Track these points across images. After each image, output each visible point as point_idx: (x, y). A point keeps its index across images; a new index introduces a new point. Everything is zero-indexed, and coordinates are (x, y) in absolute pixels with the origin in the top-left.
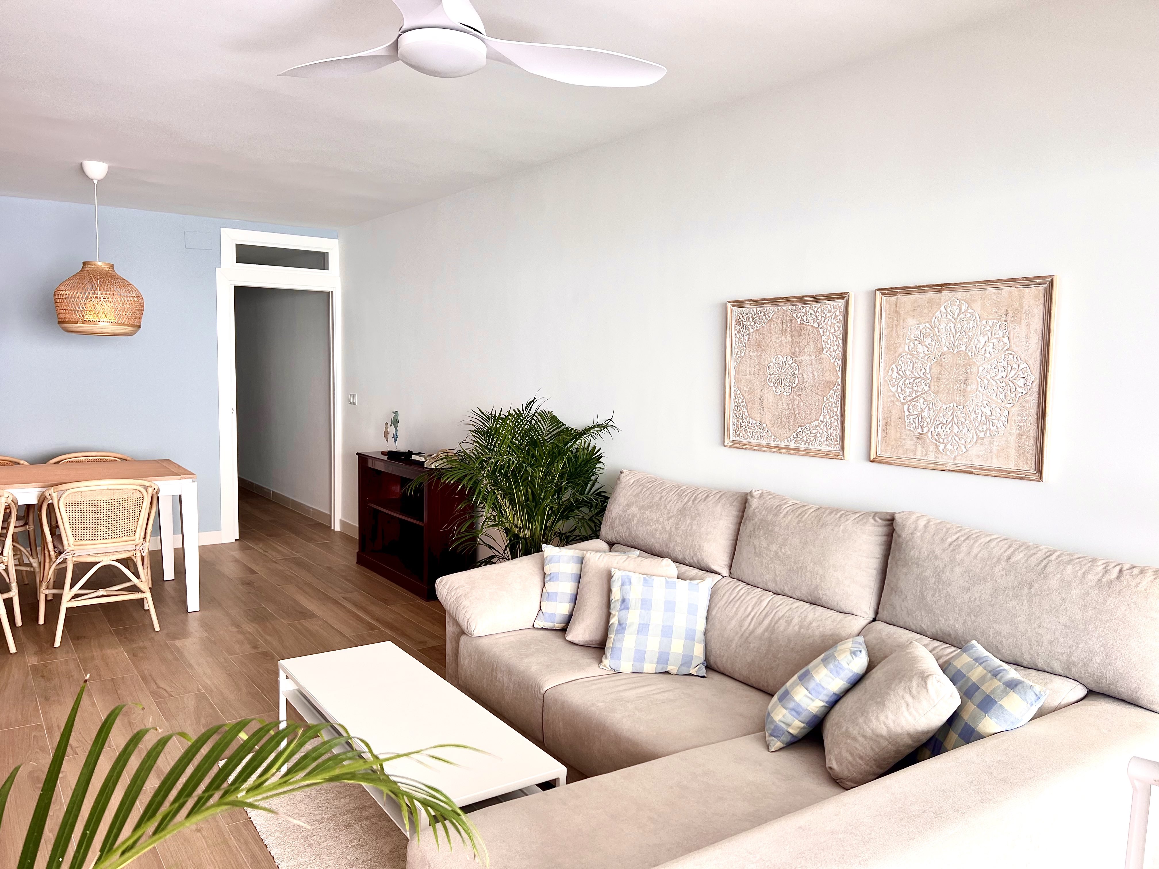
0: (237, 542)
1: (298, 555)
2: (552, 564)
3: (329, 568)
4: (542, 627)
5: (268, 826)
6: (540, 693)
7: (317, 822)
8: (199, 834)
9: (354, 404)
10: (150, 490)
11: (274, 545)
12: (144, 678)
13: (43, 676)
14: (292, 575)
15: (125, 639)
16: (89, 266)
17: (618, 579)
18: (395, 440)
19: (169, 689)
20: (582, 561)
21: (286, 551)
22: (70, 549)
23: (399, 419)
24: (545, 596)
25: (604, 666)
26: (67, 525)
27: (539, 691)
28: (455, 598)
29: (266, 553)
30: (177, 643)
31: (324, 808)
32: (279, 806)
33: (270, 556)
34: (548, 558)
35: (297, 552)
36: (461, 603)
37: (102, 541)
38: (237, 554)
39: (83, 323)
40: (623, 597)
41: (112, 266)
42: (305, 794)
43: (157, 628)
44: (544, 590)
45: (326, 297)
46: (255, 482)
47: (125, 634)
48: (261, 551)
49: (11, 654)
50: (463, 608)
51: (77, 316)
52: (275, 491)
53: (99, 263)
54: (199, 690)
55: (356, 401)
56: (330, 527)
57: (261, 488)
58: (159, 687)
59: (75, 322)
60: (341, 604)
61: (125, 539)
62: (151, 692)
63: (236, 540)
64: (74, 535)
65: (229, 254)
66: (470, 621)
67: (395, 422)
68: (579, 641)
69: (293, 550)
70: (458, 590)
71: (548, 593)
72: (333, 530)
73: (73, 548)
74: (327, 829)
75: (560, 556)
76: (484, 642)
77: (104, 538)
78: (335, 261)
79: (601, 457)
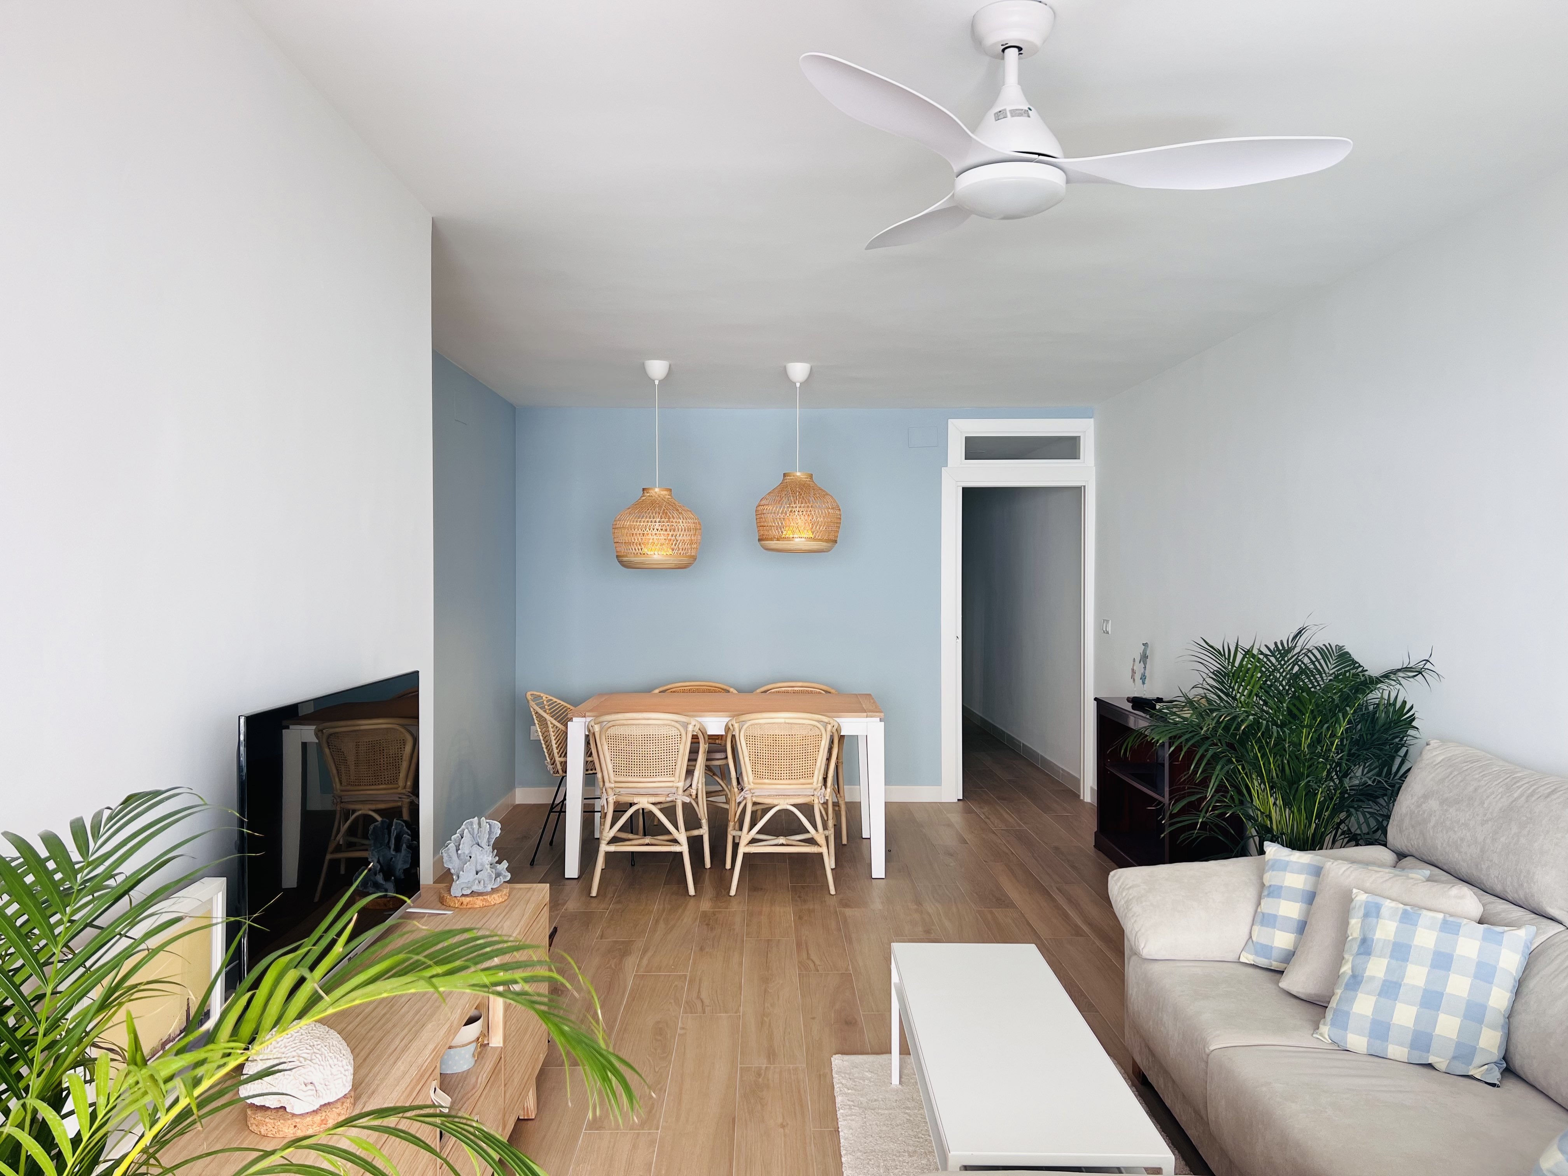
0: (961, 803)
1: (1025, 827)
2: (1274, 873)
3: (1056, 849)
4: (1252, 963)
5: (852, 1142)
6: (1205, 1052)
7: (907, 1154)
8: (782, 1130)
9: (1108, 633)
10: (829, 727)
11: (1001, 811)
12: (799, 945)
13: (708, 925)
14: (1007, 851)
15: (798, 899)
16: (788, 477)
17: (1360, 906)
18: (1144, 683)
19: (818, 962)
21: (1011, 820)
22: (750, 787)
23: (1148, 653)
24: (1259, 918)
25: (1321, 1035)
26: (747, 759)
27: (1204, 1049)
28: (1126, 899)
29: (987, 820)
30: (848, 912)
31: (921, 1140)
32: (874, 1123)
33: (991, 826)
34: (1270, 863)
35: (1025, 823)
36: (1131, 909)
37: (777, 781)
38: (956, 819)
39: (778, 540)
40: (1364, 935)
41: (812, 477)
42: (908, 1118)
43: (833, 892)
44: (1259, 910)
45: (1077, 492)
46: (1006, 731)
47: (800, 892)
48: (983, 817)
49: (690, 896)
50: (1133, 916)
51: (774, 533)
52: (1024, 743)
53: (798, 473)
54: (847, 969)
55: (1109, 629)
56: (1079, 796)
57: (1011, 739)
58: (809, 958)
59: (771, 540)
60: (1051, 896)
61: (802, 781)
62: (800, 962)
63: (958, 800)
64: (754, 772)
65: (956, 448)
66: (1139, 935)
67: (1144, 658)
68: (1299, 992)
69: (1021, 820)
70: (1131, 891)
71: (1263, 914)
72: (1082, 801)
73: (752, 786)
74: (915, 1165)
75: (1288, 862)
76: (1156, 968)
77: (782, 778)
78: (1088, 448)
79: (1414, 719)
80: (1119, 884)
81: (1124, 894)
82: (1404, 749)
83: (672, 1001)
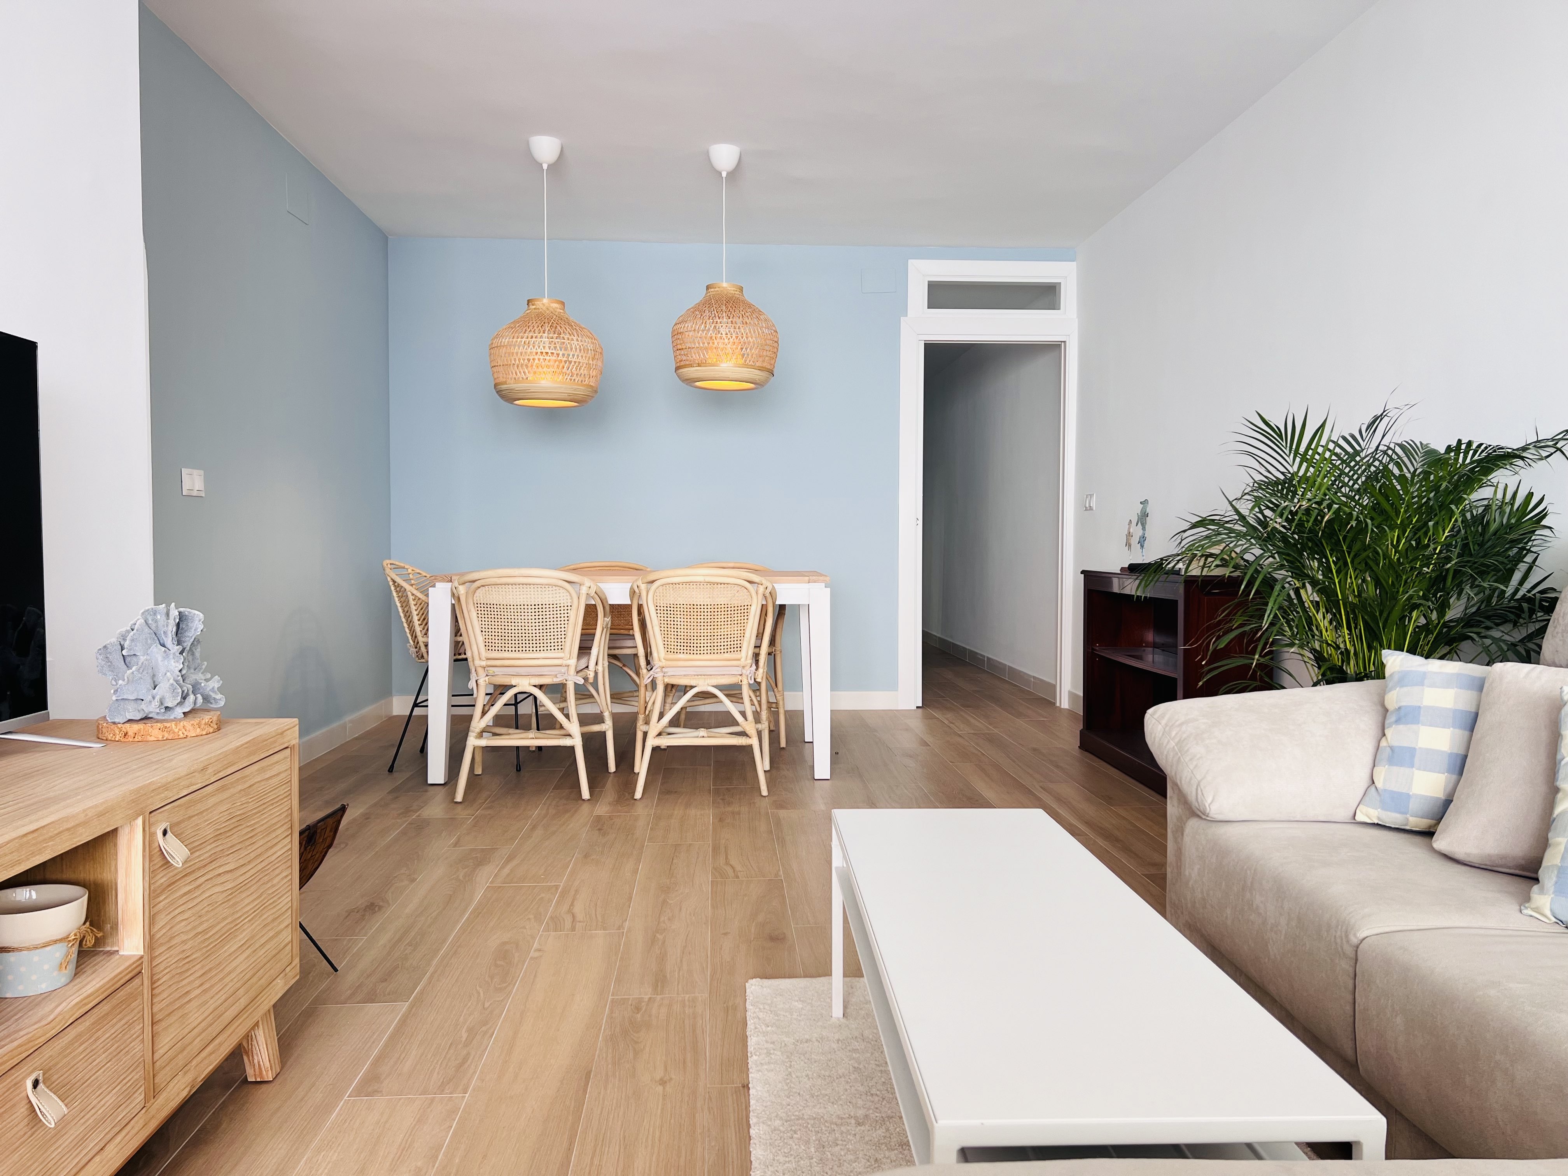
0: (920, 710)
1: (996, 731)
2: (1405, 689)
3: (1035, 750)
4: (1376, 822)
5: (769, 1103)
6: (1348, 941)
7: (853, 1121)
8: (661, 1088)
9: (1091, 508)
10: (761, 589)
11: (966, 716)
12: (716, 849)
13: (599, 830)
14: (976, 752)
15: (721, 801)
16: (712, 290)
18: (1142, 546)
19: (738, 868)
20: (1480, 686)
21: (977, 723)
22: (661, 664)
23: (1148, 511)
24: (1385, 754)
25: (1537, 911)
26: (657, 629)
27: (1347, 936)
28: (1176, 740)
29: (951, 725)
30: (782, 813)
31: (876, 1099)
32: (804, 1074)
33: (956, 730)
34: (1396, 677)
35: (995, 727)
36: (1188, 750)
37: (695, 657)
38: (917, 724)
39: (699, 365)
41: (741, 289)
42: (856, 1065)
43: (765, 792)
44: (1383, 743)
46: (968, 647)
47: (724, 795)
48: (946, 722)
49: (584, 800)
50: (1191, 760)
51: (694, 357)
52: (990, 656)
53: (725, 285)
54: (777, 875)
55: (1093, 505)
56: (1055, 704)
57: (973, 654)
58: (727, 863)
59: (691, 366)
60: (1034, 795)
61: (726, 656)
62: (715, 869)
63: (917, 707)
64: (666, 646)
65: (918, 295)
66: (1202, 785)
67: (1143, 518)
68: (1468, 855)
69: (990, 724)
70: (1184, 728)
71: (1392, 748)
72: (1060, 709)
73: (664, 663)
74: (867, 1139)
75: (1425, 673)
76: (1231, 833)
77: (702, 652)
78: (1069, 296)
79: (1546, 515)
80: (1164, 722)
81: (1173, 733)
82: (1529, 559)
83: (532, 916)
